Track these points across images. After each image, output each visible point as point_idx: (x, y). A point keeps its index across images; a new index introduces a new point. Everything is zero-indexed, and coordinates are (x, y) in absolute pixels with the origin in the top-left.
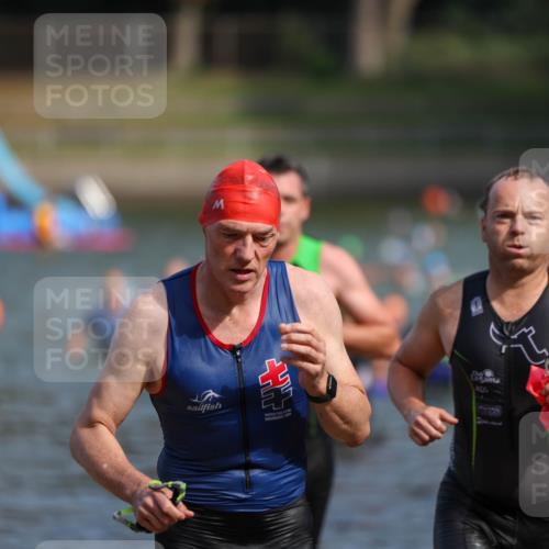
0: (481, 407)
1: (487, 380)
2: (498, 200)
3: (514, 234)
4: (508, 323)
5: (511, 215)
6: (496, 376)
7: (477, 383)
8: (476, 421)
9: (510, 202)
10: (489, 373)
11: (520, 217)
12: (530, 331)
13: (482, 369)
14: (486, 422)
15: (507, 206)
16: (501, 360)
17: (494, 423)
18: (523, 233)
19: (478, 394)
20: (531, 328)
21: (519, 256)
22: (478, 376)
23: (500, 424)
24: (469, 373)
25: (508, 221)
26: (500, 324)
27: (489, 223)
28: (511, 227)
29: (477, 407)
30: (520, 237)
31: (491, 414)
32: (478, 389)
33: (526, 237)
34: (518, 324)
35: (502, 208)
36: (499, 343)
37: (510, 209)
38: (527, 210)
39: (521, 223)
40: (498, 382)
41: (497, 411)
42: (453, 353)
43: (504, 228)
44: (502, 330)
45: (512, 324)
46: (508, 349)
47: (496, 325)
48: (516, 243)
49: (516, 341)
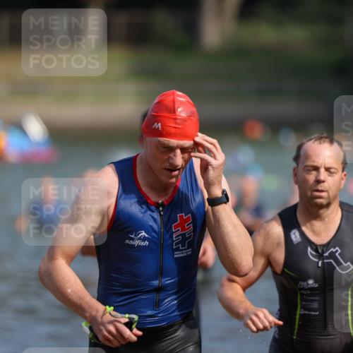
0: (304, 303)
1: (309, 286)
2: (307, 157)
3: (318, 182)
4: (321, 246)
5: (316, 169)
7: (303, 289)
8: (299, 312)
9: (316, 159)
10: (311, 282)
11: (322, 170)
12: (337, 251)
13: (305, 280)
14: (306, 312)
15: (314, 162)
17: (313, 313)
18: (324, 182)
19: (302, 295)
20: (337, 248)
21: (320, 197)
22: (303, 284)
23: (317, 313)
24: (297, 283)
25: (314, 173)
26: (315, 247)
27: (300, 173)
28: (317, 177)
29: (301, 303)
30: (322, 184)
32: (302, 292)
33: (326, 184)
34: (327, 245)
35: (310, 164)
36: (316, 260)
37: (315, 164)
38: (328, 166)
39: (323, 175)
40: (317, 285)
42: (283, 271)
43: (311, 177)
44: (316, 251)
45: (324, 246)
46: (323, 263)
47: (312, 248)
48: (319, 188)
49: (328, 258)
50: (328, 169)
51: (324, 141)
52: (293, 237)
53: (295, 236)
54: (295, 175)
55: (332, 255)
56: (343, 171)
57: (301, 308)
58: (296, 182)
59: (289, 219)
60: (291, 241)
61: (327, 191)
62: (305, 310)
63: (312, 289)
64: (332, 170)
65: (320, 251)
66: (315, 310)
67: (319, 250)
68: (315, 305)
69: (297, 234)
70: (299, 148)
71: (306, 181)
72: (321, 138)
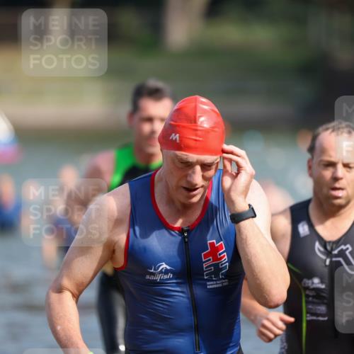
0: (310, 307)
1: (315, 286)
2: (323, 151)
3: (336, 179)
4: (330, 242)
5: (332, 165)
6: (322, 282)
7: (307, 288)
8: (306, 318)
9: (332, 153)
10: (316, 281)
11: (340, 167)
12: (347, 249)
14: (314, 318)
15: (331, 157)
16: (326, 271)
17: (321, 319)
18: (341, 179)
19: (307, 296)
20: (348, 246)
21: (338, 198)
22: (308, 282)
23: (326, 319)
24: (301, 281)
25: (331, 169)
26: (324, 243)
27: (315, 167)
28: (334, 173)
29: (306, 306)
30: (341, 181)
31: (319, 312)
32: (308, 292)
33: (344, 181)
34: (337, 243)
35: (326, 158)
36: (323, 257)
37: (333, 159)
39: (341, 171)
41: (323, 309)
44: (325, 247)
45: (333, 243)
46: (331, 262)
47: (320, 243)
48: (337, 185)
49: (336, 256)
50: (346, 166)
51: (342, 133)
52: (301, 229)
53: (303, 229)
54: (310, 168)
55: (342, 253)
57: (307, 313)
58: (311, 175)
60: (298, 233)
61: (345, 189)
62: (313, 314)
63: (317, 290)
64: (351, 165)
65: (329, 248)
66: (323, 315)
67: (327, 247)
69: (306, 226)
70: (315, 138)
72: (339, 128)
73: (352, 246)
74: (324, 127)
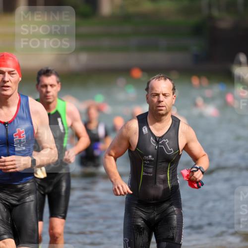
0: (145, 169)
1: (149, 159)
2: (153, 89)
3: (159, 102)
5: (158, 95)
8: (142, 174)
9: (157, 89)
10: (150, 156)
11: (161, 95)
12: (167, 141)
13: (148, 155)
14: (146, 174)
16: (155, 151)
17: (149, 175)
18: (163, 101)
19: (145, 163)
21: (161, 110)
23: (151, 175)
24: (143, 157)
25: (157, 97)
26: (155, 138)
27: (150, 97)
28: (158, 99)
29: (143, 168)
30: (162, 103)
33: (164, 103)
35: (154, 92)
36: (155, 145)
37: (157, 92)
38: (164, 93)
39: (162, 98)
40: (153, 159)
42: (136, 149)
43: (155, 100)
45: (160, 138)
47: (153, 138)
48: (160, 105)
49: (161, 144)
50: (164, 95)
51: (161, 79)
52: (144, 130)
53: (145, 130)
54: (147, 98)
55: (163, 144)
56: (173, 95)
57: (144, 171)
58: (148, 102)
59: (143, 120)
60: (143, 132)
61: (165, 106)
62: (146, 172)
63: (150, 161)
64: (167, 95)
66: (150, 173)
67: (157, 140)
68: (151, 170)
69: (146, 129)
70: (148, 83)
71: (152, 101)
72: (159, 77)
73: (168, 140)
74: (153, 78)
